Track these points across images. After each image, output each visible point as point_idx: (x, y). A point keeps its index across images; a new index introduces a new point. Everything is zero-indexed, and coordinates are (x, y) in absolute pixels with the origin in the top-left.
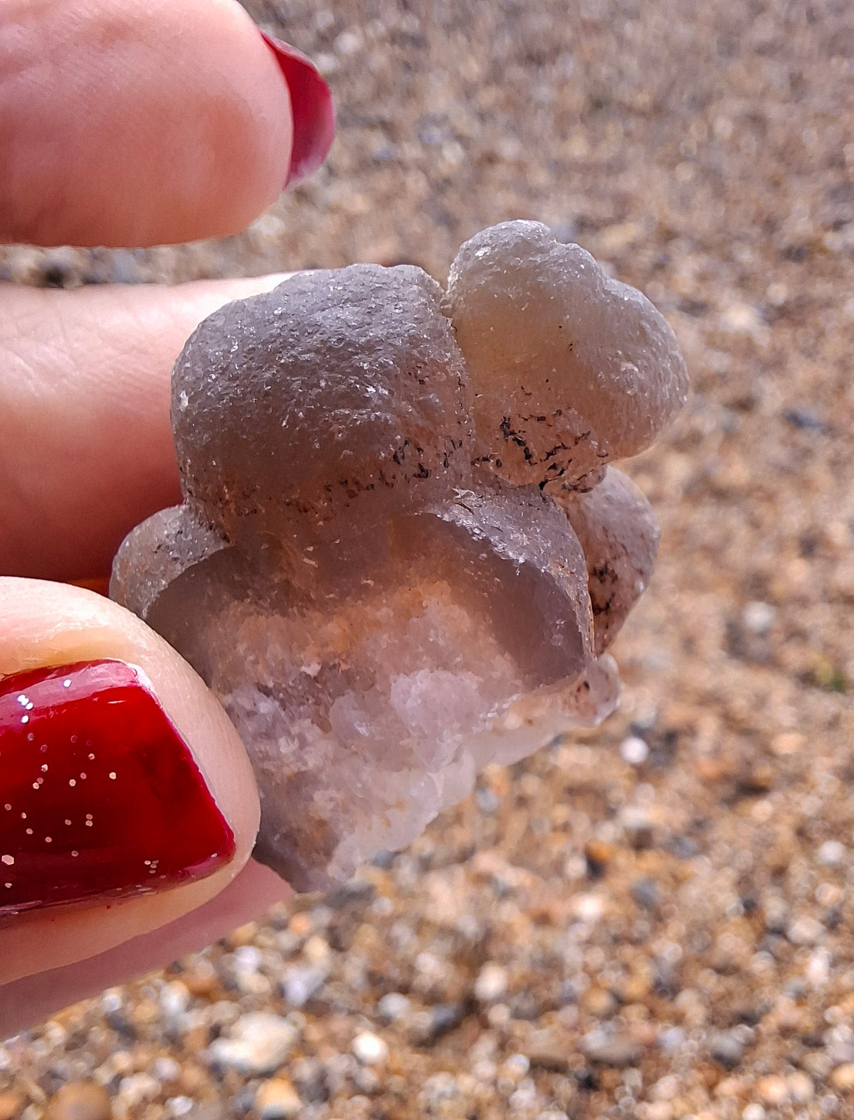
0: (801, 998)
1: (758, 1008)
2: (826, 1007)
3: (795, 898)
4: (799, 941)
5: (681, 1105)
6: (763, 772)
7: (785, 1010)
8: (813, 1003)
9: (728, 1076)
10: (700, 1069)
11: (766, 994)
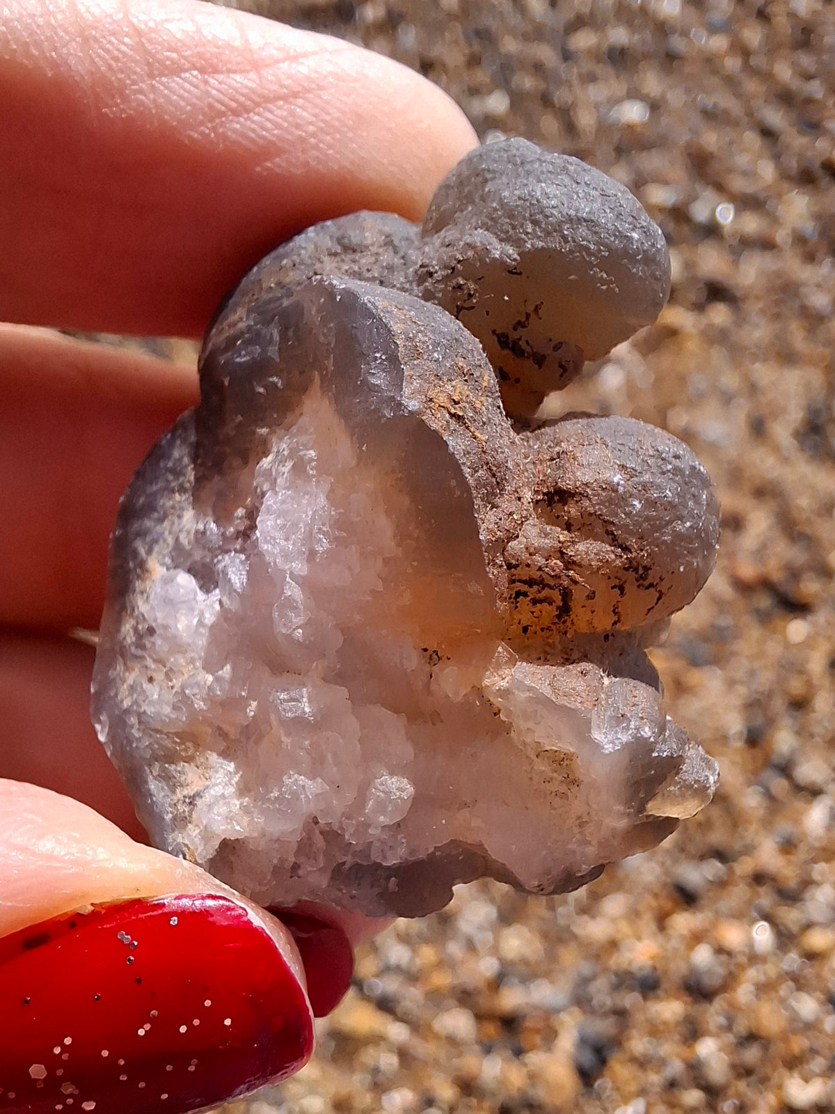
0: (788, 846)
1: (737, 846)
2: (815, 861)
3: (812, 736)
4: (803, 784)
5: (625, 928)
6: (811, 587)
7: (768, 855)
8: (802, 855)
9: (686, 910)
10: (656, 896)
11: (752, 832)
